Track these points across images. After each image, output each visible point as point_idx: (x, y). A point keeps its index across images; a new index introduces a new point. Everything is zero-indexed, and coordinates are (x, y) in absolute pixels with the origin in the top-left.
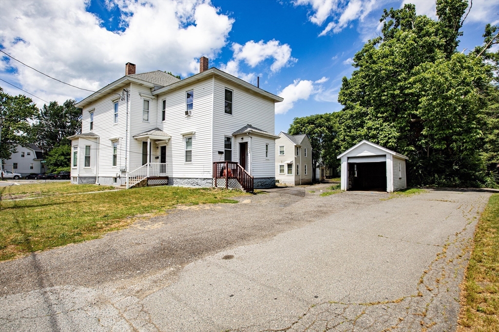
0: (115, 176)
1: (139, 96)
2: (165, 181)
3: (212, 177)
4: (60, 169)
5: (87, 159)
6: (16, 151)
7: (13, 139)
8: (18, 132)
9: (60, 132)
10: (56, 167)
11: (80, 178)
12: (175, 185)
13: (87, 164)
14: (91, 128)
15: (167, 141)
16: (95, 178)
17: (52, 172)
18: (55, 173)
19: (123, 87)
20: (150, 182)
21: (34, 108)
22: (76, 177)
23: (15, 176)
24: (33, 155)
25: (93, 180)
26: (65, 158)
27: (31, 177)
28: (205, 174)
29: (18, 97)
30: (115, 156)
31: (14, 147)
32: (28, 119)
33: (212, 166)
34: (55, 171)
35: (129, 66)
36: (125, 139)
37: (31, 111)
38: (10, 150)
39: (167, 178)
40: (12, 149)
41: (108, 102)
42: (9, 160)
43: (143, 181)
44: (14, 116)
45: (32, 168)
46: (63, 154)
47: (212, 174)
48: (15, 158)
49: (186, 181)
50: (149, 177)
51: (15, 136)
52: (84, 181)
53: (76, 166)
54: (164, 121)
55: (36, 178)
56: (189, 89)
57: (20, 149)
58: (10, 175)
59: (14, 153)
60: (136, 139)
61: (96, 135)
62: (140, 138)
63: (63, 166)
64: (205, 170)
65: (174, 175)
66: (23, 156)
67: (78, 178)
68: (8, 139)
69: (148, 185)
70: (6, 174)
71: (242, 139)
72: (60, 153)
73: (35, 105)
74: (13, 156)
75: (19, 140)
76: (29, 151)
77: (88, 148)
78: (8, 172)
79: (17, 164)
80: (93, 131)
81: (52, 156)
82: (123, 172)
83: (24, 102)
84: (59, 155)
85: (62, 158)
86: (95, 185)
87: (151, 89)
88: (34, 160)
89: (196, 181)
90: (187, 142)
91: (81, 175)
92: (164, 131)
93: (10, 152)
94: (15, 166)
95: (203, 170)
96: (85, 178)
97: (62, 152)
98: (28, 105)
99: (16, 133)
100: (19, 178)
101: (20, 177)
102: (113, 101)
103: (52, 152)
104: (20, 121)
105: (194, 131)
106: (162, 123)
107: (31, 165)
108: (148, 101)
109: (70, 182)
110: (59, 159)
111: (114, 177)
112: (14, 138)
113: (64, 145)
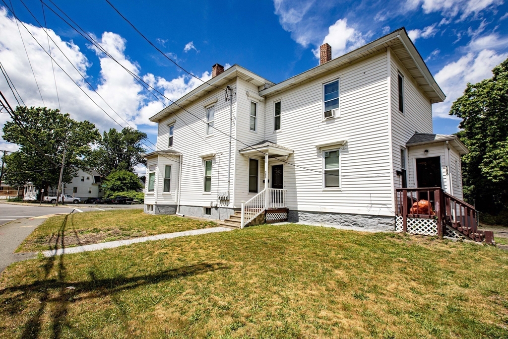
0: (208, 205)
1: (246, 96)
2: (283, 215)
3: (394, 215)
4: (116, 194)
5: (167, 182)
6: (78, 175)
7: (75, 163)
8: (81, 156)
9: (117, 158)
10: (112, 192)
11: (157, 206)
12: (301, 223)
13: (167, 189)
14: (171, 144)
15: (287, 157)
16: (175, 206)
17: (108, 197)
18: (113, 197)
19: (226, 83)
20: (269, 217)
21: (96, 133)
22: (152, 206)
23: (75, 200)
24: (92, 180)
25: (173, 209)
26: (122, 183)
27: (89, 201)
28: (372, 209)
29: (83, 122)
30: (208, 180)
31: (76, 171)
32: (90, 144)
33: (393, 195)
34: (112, 195)
35: (217, 68)
36: (227, 154)
37: (94, 136)
38: (71, 175)
39: (286, 210)
40: (74, 173)
41: (198, 108)
42: (70, 184)
43: (261, 215)
44: (78, 140)
45: (90, 192)
46: (119, 179)
47: (393, 210)
48: (76, 182)
49: (327, 217)
50: (267, 209)
51: (77, 160)
52: (162, 211)
53: (153, 190)
54: (278, 131)
55: (94, 203)
56: (330, 79)
57: (81, 173)
58: (70, 199)
59: (75, 177)
60: (243, 155)
61: (179, 153)
62: (246, 154)
63: (119, 191)
64: (373, 202)
65: (298, 206)
66: (83, 180)
67: (154, 207)
68: (71, 163)
69: (266, 222)
70: (66, 198)
71: (427, 151)
72: (117, 177)
73: (97, 130)
74: (74, 180)
75: (81, 164)
76: (89, 176)
77: (168, 168)
78: (68, 196)
79: (76, 188)
80: (173, 148)
81: (109, 181)
82: (224, 200)
83: (88, 127)
84: (116, 180)
85: (119, 182)
86: (174, 215)
87: (259, 87)
88: (92, 184)
89: (353, 218)
90: (326, 158)
91: (159, 203)
92: (278, 143)
93: (72, 176)
94: (75, 190)
95: (369, 202)
96: (163, 206)
97: (119, 177)
98: (92, 131)
99: (78, 158)
100: (79, 203)
101: (80, 201)
102: (205, 107)
103: (109, 176)
104: (82, 146)
105: (346, 139)
106: (274, 133)
107: (89, 190)
108: (255, 104)
109: (142, 211)
110: (116, 183)
111: (204, 207)
112: (77, 163)
113: (120, 170)
